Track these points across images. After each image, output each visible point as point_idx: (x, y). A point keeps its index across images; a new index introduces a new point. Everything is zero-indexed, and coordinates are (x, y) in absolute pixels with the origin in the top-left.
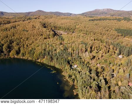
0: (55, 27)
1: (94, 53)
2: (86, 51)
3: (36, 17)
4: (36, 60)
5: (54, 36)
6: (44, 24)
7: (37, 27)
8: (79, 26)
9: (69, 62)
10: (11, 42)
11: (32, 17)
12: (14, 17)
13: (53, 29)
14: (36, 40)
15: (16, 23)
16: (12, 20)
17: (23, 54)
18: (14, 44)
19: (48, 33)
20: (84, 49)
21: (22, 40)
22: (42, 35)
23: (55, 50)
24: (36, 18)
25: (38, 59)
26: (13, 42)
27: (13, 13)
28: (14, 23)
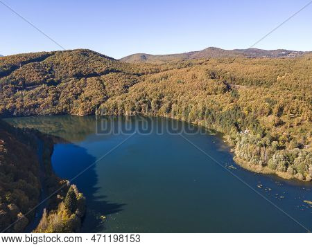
0: (233, 79)
1: (284, 118)
2: (270, 113)
3: (201, 61)
4: (191, 121)
5: (225, 92)
6: (213, 74)
7: (199, 78)
8: (283, 77)
9: (236, 125)
10: (161, 96)
11: (194, 62)
12: (163, 62)
13: (229, 81)
14: (196, 95)
15: (168, 72)
16: (163, 68)
17: (175, 112)
18: (165, 99)
19: (216, 86)
20: (266, 110)
21: (175, 94)
22: (205, 89)
23: (221, 109)
24: (200, 64)
25: (194, 120)
26: (163, 97)
27: (162, 56)
28: (165, 72)
